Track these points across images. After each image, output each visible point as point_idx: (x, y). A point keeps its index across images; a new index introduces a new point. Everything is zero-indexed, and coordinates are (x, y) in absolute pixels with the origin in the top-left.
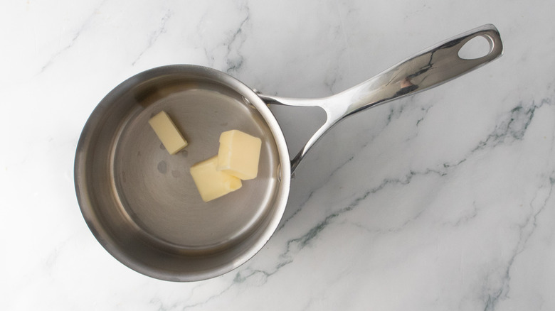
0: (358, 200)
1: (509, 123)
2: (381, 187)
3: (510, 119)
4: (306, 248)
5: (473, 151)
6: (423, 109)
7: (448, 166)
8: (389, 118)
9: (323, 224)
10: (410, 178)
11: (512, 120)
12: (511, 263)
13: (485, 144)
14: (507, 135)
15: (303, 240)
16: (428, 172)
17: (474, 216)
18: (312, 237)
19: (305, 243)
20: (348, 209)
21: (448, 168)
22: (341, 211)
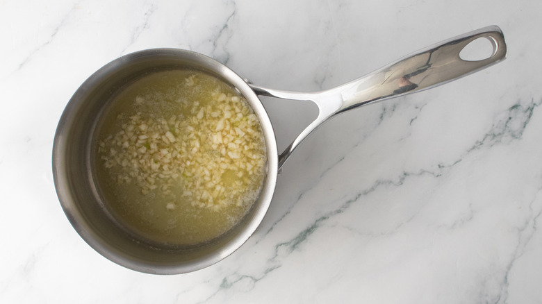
0: (350, 202)
1: (507, 122)
2: (373, 189)
3: (508, 118)
4: (295, 252)
5: (469, 151)
6: (417, 108)
7: (443, 167)
8: (381, 117)
9: (312, 228)
10: (403, 179)
11: (510, 118)
12: (509, 267)
13: (481, 144)
14: (506, 134)
15: (292, 244)
16: (422, 173)
17: (470, 219)
18: (302, 240)
19: (294, 247)
20: (339, 212)
21: (443, 169)
22: (331, 214)
